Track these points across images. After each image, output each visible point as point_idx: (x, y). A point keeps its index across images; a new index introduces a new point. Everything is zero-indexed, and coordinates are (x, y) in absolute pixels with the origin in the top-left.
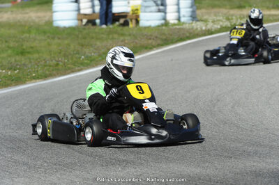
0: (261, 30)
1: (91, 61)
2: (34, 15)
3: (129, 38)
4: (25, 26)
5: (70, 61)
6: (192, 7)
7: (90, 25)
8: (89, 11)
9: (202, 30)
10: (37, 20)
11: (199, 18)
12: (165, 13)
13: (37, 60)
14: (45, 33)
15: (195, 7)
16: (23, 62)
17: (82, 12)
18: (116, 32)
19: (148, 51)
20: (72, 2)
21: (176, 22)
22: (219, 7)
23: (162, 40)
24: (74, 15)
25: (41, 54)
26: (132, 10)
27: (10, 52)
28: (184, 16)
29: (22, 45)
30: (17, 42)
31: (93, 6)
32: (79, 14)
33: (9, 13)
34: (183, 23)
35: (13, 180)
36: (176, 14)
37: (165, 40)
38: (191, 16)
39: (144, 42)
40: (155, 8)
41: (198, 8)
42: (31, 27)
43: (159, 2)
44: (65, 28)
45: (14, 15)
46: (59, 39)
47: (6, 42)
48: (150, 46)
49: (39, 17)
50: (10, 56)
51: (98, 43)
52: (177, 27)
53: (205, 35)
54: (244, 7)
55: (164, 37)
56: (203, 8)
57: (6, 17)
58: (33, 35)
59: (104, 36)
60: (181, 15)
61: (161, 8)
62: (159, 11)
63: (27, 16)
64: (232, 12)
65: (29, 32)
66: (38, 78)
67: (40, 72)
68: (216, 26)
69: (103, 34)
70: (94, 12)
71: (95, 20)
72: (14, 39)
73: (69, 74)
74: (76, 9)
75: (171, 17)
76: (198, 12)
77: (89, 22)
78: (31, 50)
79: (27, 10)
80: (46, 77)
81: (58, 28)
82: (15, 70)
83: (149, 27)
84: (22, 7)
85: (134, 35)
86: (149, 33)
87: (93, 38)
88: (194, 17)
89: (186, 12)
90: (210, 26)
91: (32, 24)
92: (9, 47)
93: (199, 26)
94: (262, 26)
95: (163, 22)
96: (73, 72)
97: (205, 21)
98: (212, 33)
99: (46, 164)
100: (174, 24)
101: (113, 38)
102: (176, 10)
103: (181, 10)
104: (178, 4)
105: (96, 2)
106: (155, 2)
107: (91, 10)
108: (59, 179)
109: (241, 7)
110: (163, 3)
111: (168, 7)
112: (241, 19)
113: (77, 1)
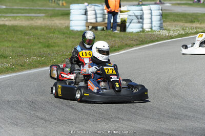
2: (58, 22)
3: (118, 39)
4: (51, 29)
6: (160, 20)
8: (93, 21)
9: (166, 36)
10: (60, 26)
11: (164, 28)
12: (143, 24)
13: (57, 51)
14: (64, 34)
15: (162, 21)
16: (48, 52)
17: (89, 21)
18: (110, 35)
19: (130, 48)
20: (83, 14)
21: (150, 30)
22: (178, 21)
23: (140, 41)
24: (84, 23)
25: (60, 48)
26: (121, 21)
27: (40, 45)
28: (155, 26)
29: (48, 41)
30: (45, 39)
31: (96, 18)
32: (87, 22)
33: (42, 20)
34: (154, 31)
35: (34, 129)
36: (150, 25)
37: (142, 41)
38: (159, 27)
39: (128, 42)
40: (136, 20)
41: (164, 22)
42: (55, 30)
43: (139, 17)
44: (77, 31)
45: (45, 22)
46: (73, 38)
47: (38, 39)
48: (132, 45)
49: (61, 24)
50: (40, 48)
52: (150, 33)
53: (168, 39)
54: (195, 22)
55: (141, 39)
56: (168, 21)
58: (56, 35)
59: (103, 38)
60: (153, 26)
61: (140, 20)
62: (139, 22)
63: (53, 22)
64: (186, 25)
65: (54, 33)
66: (57, 63)
67: (59, 59)
68: (175, 34)
69: (101, 36)
70: (97, 22)
71: (97, 27)
72: (43, 37)
74: (85, 19)
75: (147, 27)
76: (164, 24)
77: (93, 28)
78: (54, 44)
79: (54, 19)
81: (72, 31)
82: (42, 57)
83: (132, 32)
84: (51, 17)
85: (121, 37)
86: (132, 37)
88: (161, 27)
89: (156, 23)
90: (171, 33)
91: (56, 28)
92: (39, 42)
93: (164, 33)
95: (141, 29)
97: (169, 30)
98: (172, 38)
99: (57, 119)
100: (149, 32)
102: (150, 22)
103: (153, 22)
104: (151, 19)
105: (98, 16)
106: (136, 16)
107: (95, 20)
108: (64, 129)
109: (192, 22)
110: (142, 18)
111: (145, 20)
112: (192, 30)
113: (86, 14)
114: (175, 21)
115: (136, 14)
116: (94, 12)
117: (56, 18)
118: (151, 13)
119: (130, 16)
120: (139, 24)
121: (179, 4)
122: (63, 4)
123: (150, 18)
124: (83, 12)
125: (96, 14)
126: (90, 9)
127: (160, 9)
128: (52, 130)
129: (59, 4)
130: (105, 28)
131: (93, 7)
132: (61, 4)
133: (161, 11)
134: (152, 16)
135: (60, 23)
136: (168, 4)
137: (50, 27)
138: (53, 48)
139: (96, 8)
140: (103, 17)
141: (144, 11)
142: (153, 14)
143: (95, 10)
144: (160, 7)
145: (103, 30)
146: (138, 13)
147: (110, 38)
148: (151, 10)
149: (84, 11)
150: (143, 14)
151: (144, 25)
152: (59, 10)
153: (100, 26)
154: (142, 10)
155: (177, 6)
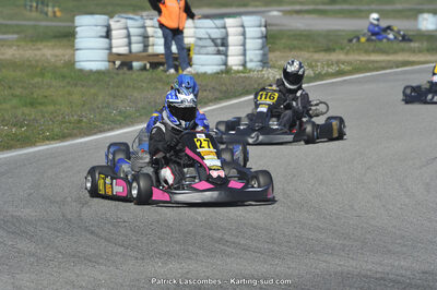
0: (299, 94)
1: (126, 118)
2: (49, 53)
4: (37, 67)
5: (98, 117)
6: (262, 48)
7: (125, 69)
8: (124, 50)
10: (53, 60)
11: (271, 63)
12: (227, 56)
13: (52, 113)
14: (64, 77)
15: (266, 49)
16: (33, 117)
17: (114, 50)
18: (160, 80)
20: (102, 37)
21: (241, 68)
22: (301, 49)
23: (221, 92)
24: (104, 54)
25: (57, 107)
27: (15, 101)
28: (251, 61)
29: (32, 94)
30: (25, 88)
31: (130, 44)
32: (111, 54)
33: (15, 48)
34: (250, 70)
36: (241, 58)
37: (225, 92)
38: (261, 61)
40: (213, 49)
41: (270, 51)
42: (44, 68)
43: (219, 41)
44: (91, 71)
45: (21, 52)
46: (83, 86)
47: (10, 88)
49: (57, 56)
50: (15, 108)
51: (136, 94)
52: (242, 75)
54: (334, 50)
55: (224, 88)
56: (278, 50)
57: (10, 53)
58: (47, 80)
59: (144, 85)
60: (248, 59)
61: (221, 48)
62: (219, 53)
63: (37, 52)
64: (316, 56)
65: (42, 74)
66: (53, 139)
67: (56, 130)
69: (142, 81)
70: (130, 52)
71: (131, 62)
72: (20, 85)
73: (95, 134)
74: (107, 46)
75: (234, 61)
76: (271, 56)
77: (123, 64)
78: (45, 100)
79: (40, 45)
80: (64, 137)
81: (81, 70)
82: (21, 127)
83: (205, 73)
84: (32, 41)
86: (204, 83)
87: (129, 86)
88: (265, 62)
89: (254, 55)
91: (46, 65)
92: (14, 96)
93: (271, 74)
94: (300, 88)
95: (223, 67)
96: (101, 132)
97: (279, 68)
100: (238, 72)
101: (156, 88)
102: (241, 52)
103: (248, 53)
104: (244, 45)
105: (133, 39)
106: (213, 40)
107: (127, 48)
108: (78, 276)
109: (328, 50)
110: (224, 43)
111: (230, 48)
112: (328, 66)
113: (108, 35)
114: (292, 48)
115: (213, 36)
116: (125, 31)
117: (44, 44)
118: (244, 34)
119: (200, 39)
120: (218, 57)
121: (298, 12)
122: (54, 12)
123: (242, 42)
124: (103, 31)
125: (129, 36)
126: (117, 25)
127: (263, 23)
128: (52, 278)
129: (46, 14)
130: (148, 65)
131: (123, 21)
132: (50, 14)
133: (264, 29)
134: (245, 38)
135: (52, 55)
136: (275, 13)
137: (34, 63)
138: (43, 108)
139: (130, 23)
140: (143, 42)
141: (229, 30)
142: (248, 35)
143: (127, 28)
144: (263, 20)
145: (144, 68)
146: (217, 34)
147: (159, 85)
148: (243, 26)
149: (105, 29)
150: (227, 35)
151: (229, 58)
152: (47, 27)
153: (138, 60)
154: (225, 28)
155: (295, 16)
